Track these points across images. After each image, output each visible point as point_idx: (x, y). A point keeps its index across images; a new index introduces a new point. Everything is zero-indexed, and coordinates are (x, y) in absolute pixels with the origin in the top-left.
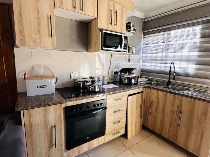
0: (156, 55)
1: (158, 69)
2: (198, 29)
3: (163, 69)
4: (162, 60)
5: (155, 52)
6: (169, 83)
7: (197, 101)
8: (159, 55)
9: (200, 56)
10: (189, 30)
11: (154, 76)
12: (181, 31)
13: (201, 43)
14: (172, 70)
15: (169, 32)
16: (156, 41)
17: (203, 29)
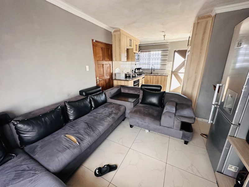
0: (145, 62)
1: (146, 68)
2: (160, 52)
3: (148, 68)
4: (148, 64)
5: (145, 60)
6: (151, 73)
7: (163, 76)
8: (146, 62)
9: (161, 62)
10: (157, 52)
11: (145, 71)
12: (154, 52)
13: (161, 57)
14: (153, 68)
15: (150, 52)
16: (143, 56)
17: (162, 53)
